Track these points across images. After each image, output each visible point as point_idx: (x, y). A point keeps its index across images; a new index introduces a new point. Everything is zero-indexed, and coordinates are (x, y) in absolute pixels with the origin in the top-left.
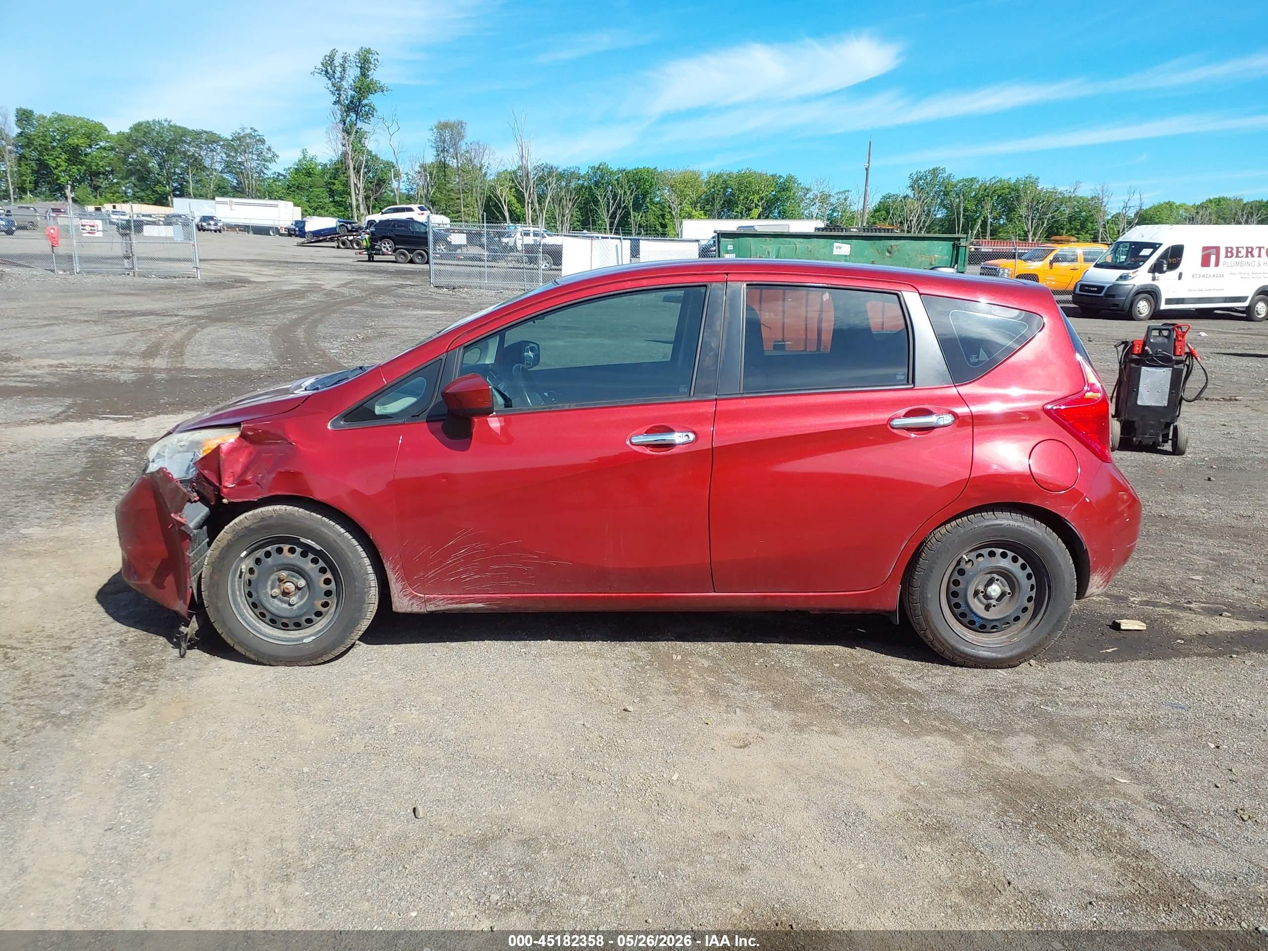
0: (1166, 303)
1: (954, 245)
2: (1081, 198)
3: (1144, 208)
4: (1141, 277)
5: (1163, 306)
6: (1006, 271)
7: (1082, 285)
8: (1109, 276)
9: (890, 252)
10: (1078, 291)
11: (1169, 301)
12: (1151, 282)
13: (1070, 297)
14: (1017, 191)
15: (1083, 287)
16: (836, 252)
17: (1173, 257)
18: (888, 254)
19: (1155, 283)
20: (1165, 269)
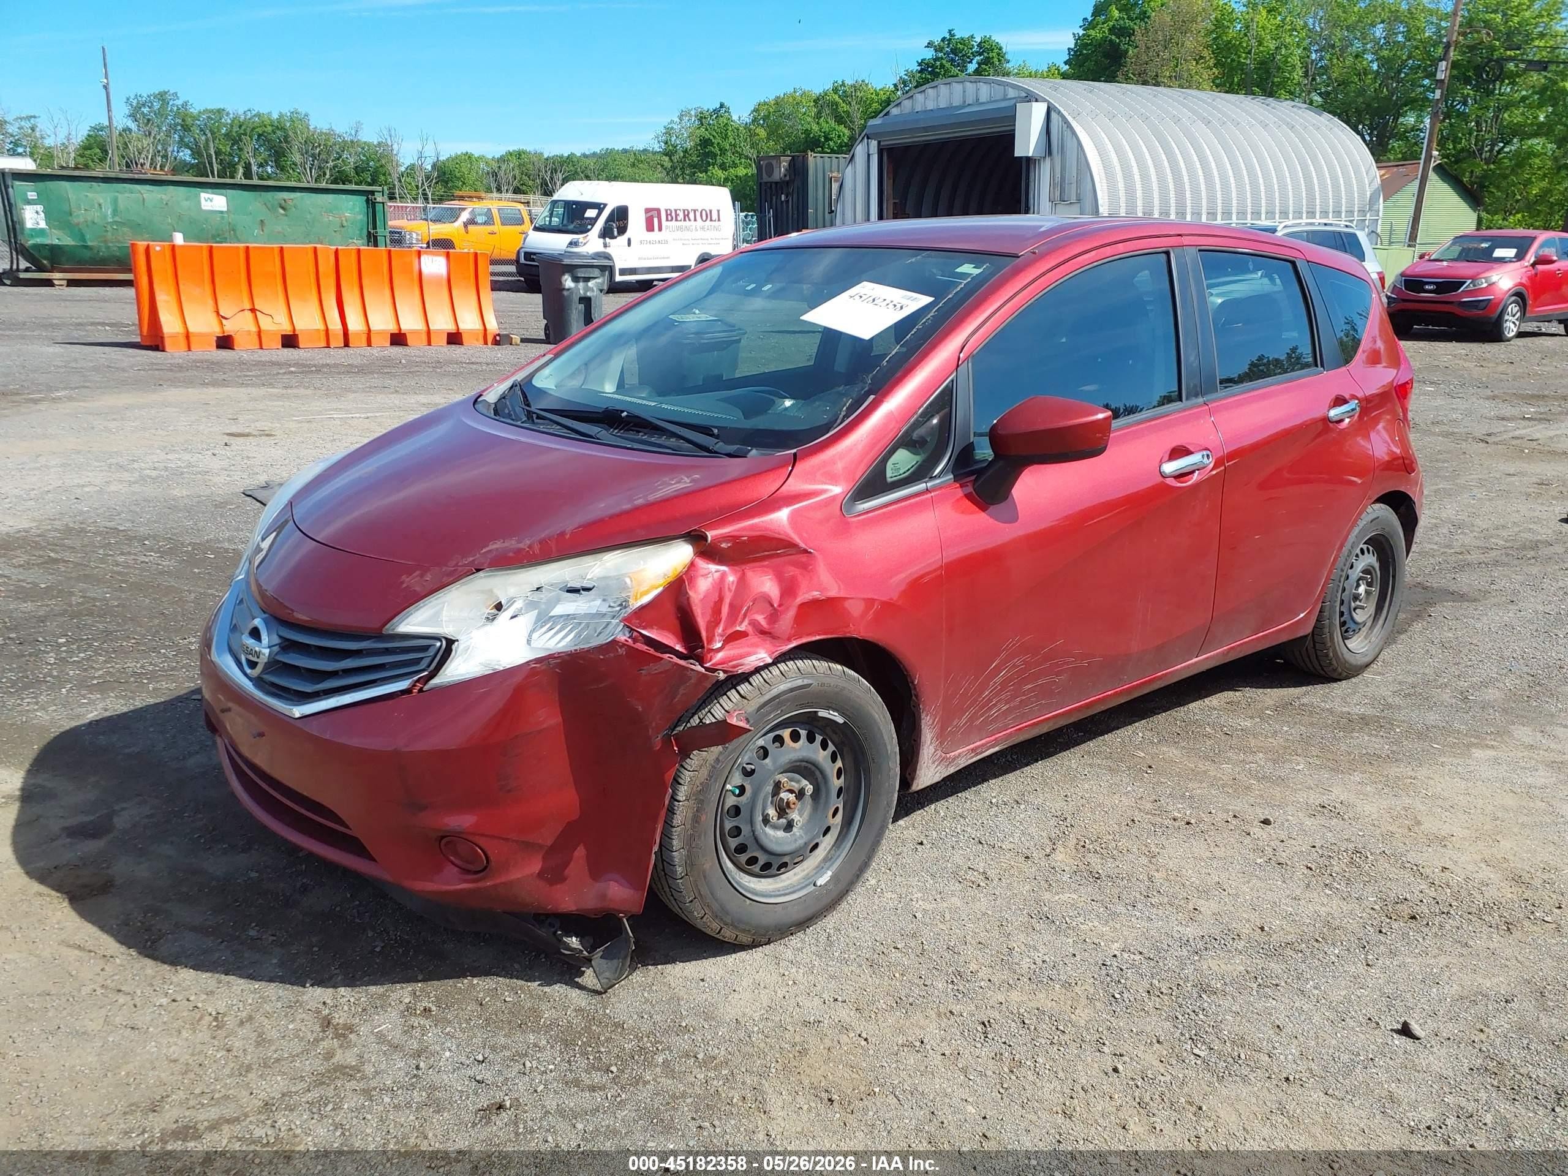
0: (620, 275)
1: (367, 201)
2: (365, 143)
3: (441, 158)
4: (591, 243)
5: (618, 278)
6: (414, 236)
7: (526, 253)
8: (555, 243)
9: (283, 208)
10: (522, 260)
11: (623, 272)
12: (601, 249)
13: (512, 269)
14: (283, 129)
15: (528, 255)
16: (206, 206)
17: (619, 220)
18: (281, 211)
19: (608, 250)
20: (616, 233)
